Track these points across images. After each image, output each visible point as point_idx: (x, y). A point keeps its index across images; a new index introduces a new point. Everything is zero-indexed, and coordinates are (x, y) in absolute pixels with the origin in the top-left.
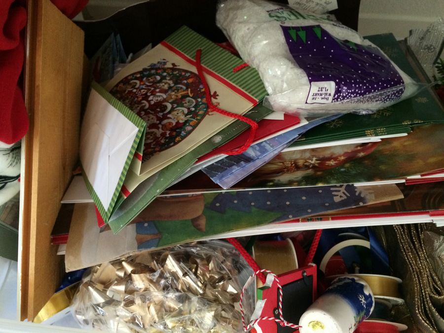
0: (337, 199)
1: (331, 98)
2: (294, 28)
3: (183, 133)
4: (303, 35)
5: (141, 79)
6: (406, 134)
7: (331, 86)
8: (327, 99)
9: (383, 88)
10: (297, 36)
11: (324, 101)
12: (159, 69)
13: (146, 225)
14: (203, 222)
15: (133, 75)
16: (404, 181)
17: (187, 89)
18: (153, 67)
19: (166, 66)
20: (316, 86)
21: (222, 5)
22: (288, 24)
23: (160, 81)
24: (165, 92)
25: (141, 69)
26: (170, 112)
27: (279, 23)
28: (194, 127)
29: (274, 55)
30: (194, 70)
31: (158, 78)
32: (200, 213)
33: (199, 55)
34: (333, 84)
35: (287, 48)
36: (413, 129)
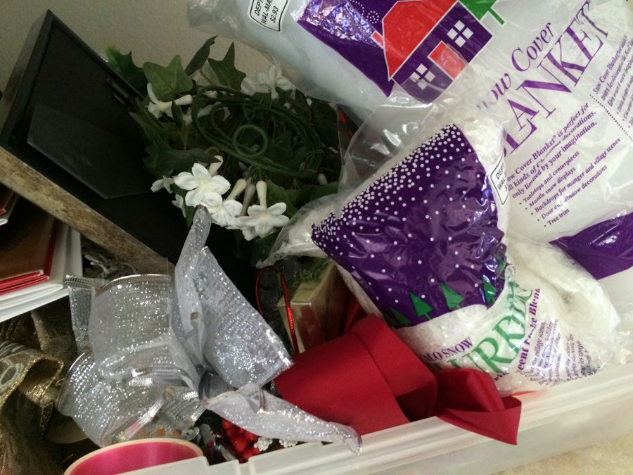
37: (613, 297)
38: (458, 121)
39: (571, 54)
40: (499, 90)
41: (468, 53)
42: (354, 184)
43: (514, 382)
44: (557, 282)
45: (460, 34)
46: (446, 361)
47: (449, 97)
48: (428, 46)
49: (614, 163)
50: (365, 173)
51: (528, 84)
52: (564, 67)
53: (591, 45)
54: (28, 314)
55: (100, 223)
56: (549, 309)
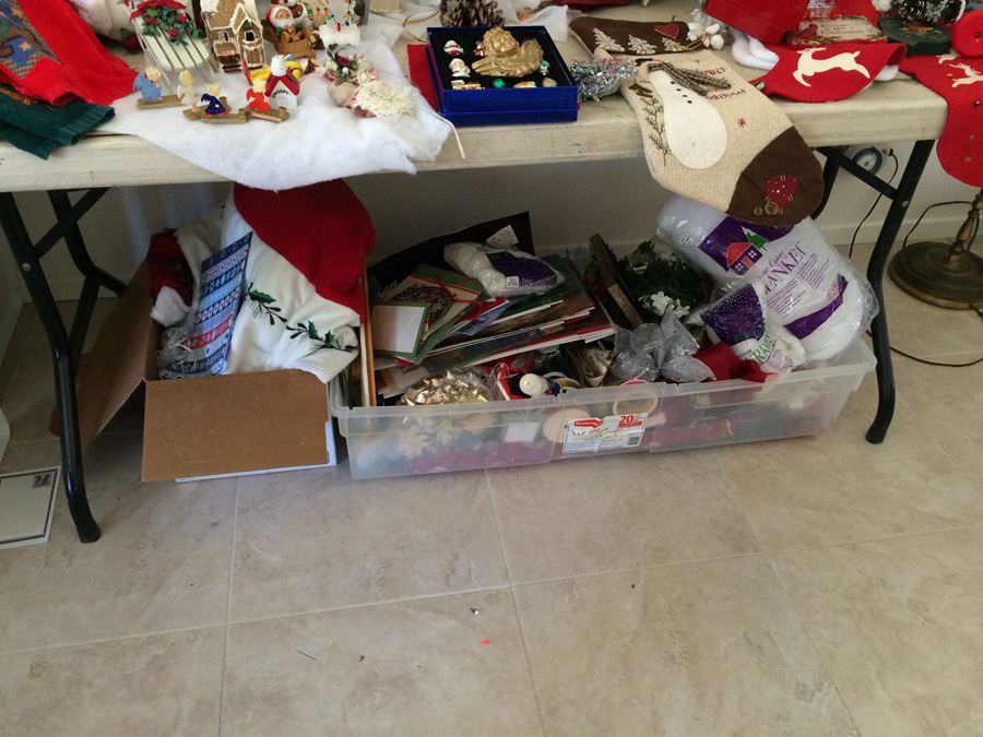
0: (530, 336)
1: (518, 285)
2: (493, 254)
4: (498, 257)
6: (563, 301)
7: (516, 278)
8: (516, 286)
9: (545, 278)
10: (495, 257)
11: (514, 286)
12: (414, 289)
14: (463, 357)
16: (564, 322)
17: (437, 295)
19: (418, 287)
20: (508, 279)
21: (447, 249)
22: (489, 253)
27: (484, 253)
28: (448, 310)
29: (485, 268)
30: (438, 286)
31: (416, 293)
33: (437, 278)
35: (491, 264)
36: (565, 298)
37: (804, 346)
38: (750, 282)
39: (790, 261)
40: (765, 272)
41: (754, 261)
42: (714, 301)
43: (765, 368)
44: (784, 339)
45: (753, 254)
46: (744, 359)
47: (748, 274)
48: (741, 258)
49: (804, 298)
50: (719, 297)
51: (774, 271)
52: (787, 265)
53: (798, 259)
54: (596, 341)
55: (631, 309)
56: (779, 346)
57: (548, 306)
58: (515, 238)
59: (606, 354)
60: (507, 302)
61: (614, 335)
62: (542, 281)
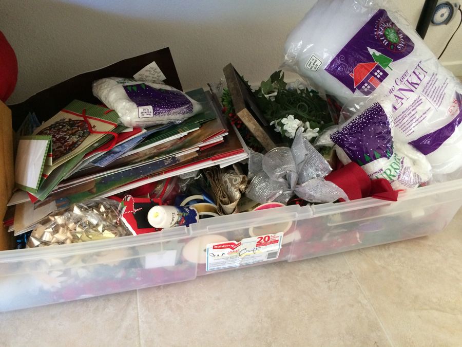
0: (166, 164)
1: (152, 114)
2: (130, 86)
3: (76, 145)
4: (135, 89)
5: (50, 130)
6: (198, 128)
7: (150, 108)
8: (150, 115)
9: (180, 107)
10: (132, 89)
11: (148, 116)
12: (61, 123)
13: (61, 199)
14: (95, 190)
15: (45, 129)
16: (199, 149)
17: (78, 128)
18: (57, 123)
19: (65, 121)
20: (141, 109)
21: (95, 84)
22: (126, 84)
23: (62, 128)
24: (65, 132)
25: (49, 125)
26: (68, 139)
27: (122, 85)
28: (82, 142)
29: (120, 99)
30: (82, 119)
31: (61, 127)
32: (93, 187)
33: (84, 112)
34: (151, 107)
35: (126, 95)
36: (201, 125)
37: (430, 161)
38: (379, 101)
39: (414, 79)
40: (391, 91)
42: (343, 122)
43: (396, 186)
44: (411, 156)
45: (378, 74)
46: (374, 177)
47: (375, 94)
48: (368, 78)
49: (429, 115)
50: (346, 118)
51: (400, 89)
52: (412, 84)
53: (421, 76)
54: (232, 165)
55: (263, 134)
56: (407, 163)
57: (185, 133)
58: (162, 74)
59: (239, 178)
60: (144, 131)
61: (248, 159)
62: (178, 110)
